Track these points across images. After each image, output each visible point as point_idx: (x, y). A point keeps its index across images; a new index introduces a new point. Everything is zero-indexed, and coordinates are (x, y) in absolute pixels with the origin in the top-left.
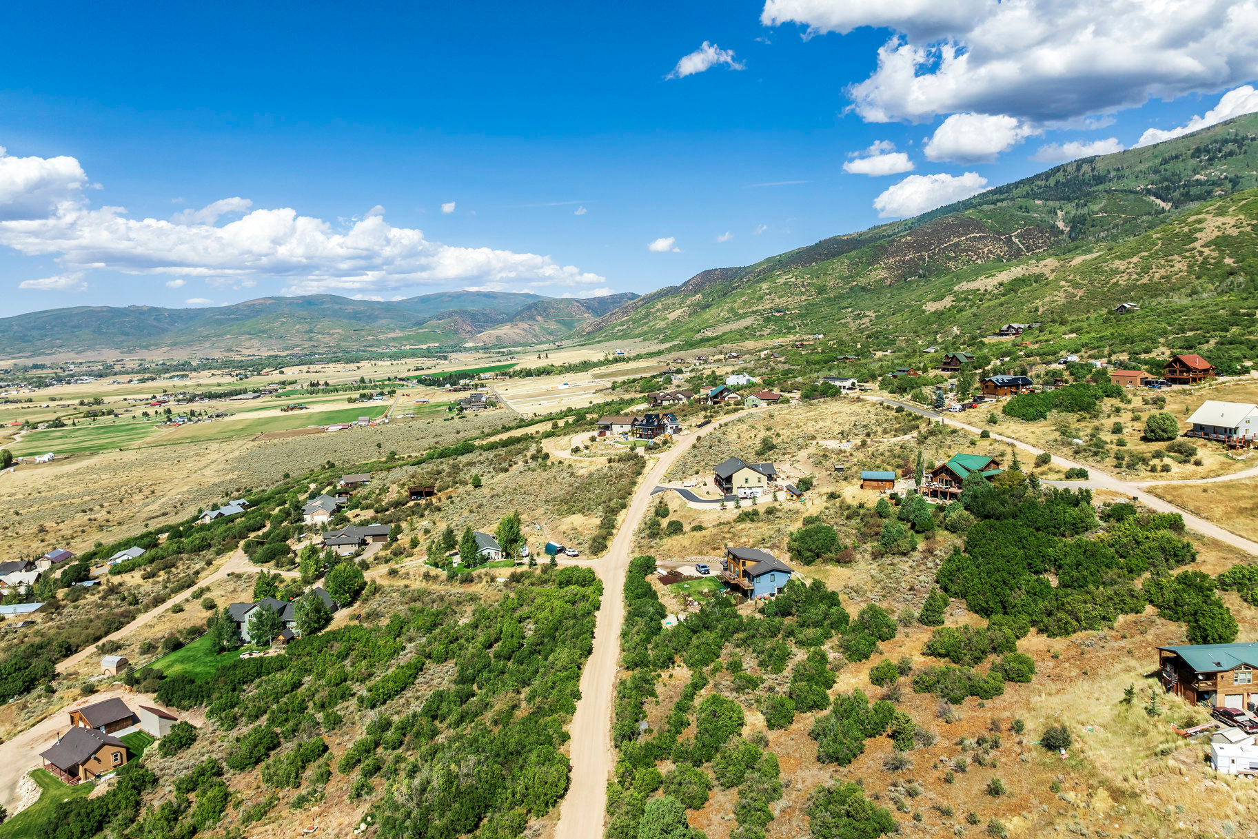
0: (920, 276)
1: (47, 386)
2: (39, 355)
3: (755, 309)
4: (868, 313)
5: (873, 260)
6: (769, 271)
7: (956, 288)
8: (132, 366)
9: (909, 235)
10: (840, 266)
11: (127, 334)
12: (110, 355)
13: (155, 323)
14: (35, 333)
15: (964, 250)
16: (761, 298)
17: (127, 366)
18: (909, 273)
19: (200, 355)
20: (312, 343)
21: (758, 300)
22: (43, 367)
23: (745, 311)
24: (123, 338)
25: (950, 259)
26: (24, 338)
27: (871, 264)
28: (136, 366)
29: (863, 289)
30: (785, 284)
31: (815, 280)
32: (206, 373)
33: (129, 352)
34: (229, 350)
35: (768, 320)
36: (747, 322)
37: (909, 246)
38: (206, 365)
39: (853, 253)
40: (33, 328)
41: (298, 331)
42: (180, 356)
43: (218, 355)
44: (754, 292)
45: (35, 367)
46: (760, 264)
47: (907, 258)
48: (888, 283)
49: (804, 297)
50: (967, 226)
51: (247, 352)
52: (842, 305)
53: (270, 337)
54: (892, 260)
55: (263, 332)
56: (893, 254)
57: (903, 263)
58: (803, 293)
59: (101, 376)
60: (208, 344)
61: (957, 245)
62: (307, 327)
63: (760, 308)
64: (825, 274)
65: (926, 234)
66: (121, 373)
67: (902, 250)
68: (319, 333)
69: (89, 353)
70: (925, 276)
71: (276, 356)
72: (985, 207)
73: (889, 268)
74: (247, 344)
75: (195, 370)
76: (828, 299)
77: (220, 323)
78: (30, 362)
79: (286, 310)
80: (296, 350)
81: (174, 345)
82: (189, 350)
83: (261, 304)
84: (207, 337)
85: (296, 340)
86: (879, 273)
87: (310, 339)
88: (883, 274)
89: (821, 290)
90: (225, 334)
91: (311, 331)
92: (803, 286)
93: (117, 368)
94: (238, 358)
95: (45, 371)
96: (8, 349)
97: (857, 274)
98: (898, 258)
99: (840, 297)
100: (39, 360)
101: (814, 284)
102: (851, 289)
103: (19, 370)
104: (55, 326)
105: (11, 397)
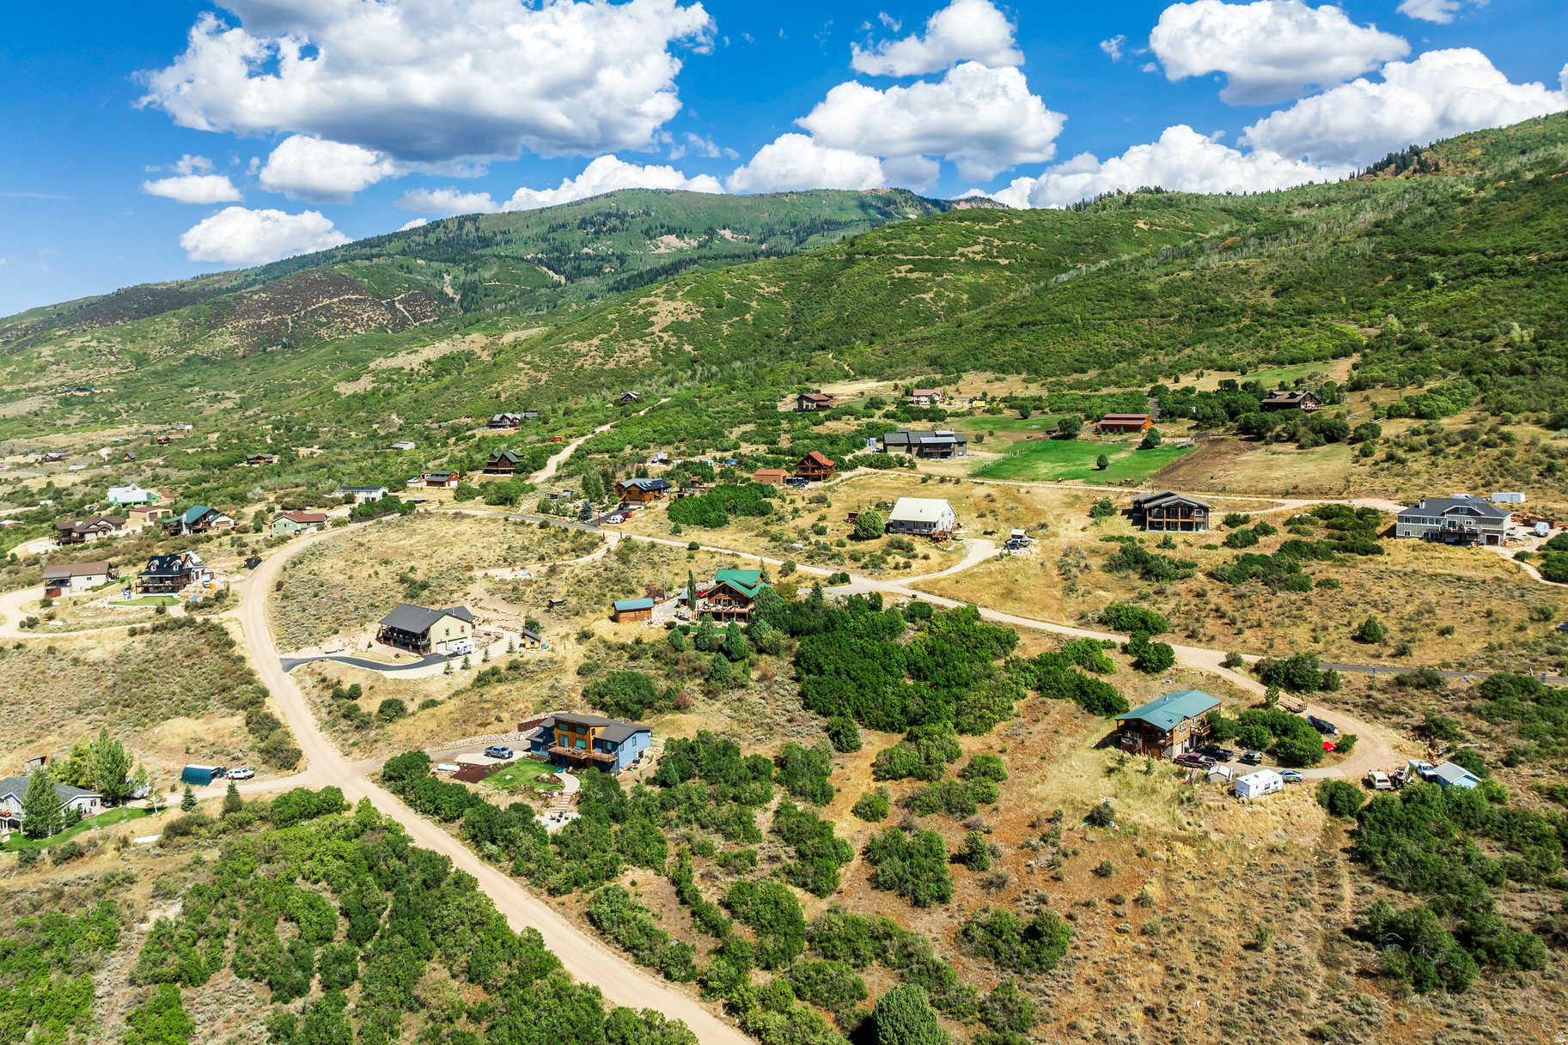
0: (284, 346)
3: (33, 385)
4: (228, 394)
5: (215, 322)
6: (43, 329)
7: (372, 365)
9: (264, 291)
10: (168, 327)
15: (338, 315)
16: (42, 369)
18: (266, 342)
21: (37, 372)
23: (15, 387)
25: (321, 325)
27: (214, 327)
29: (205, 360)
30: (81, 349)
31: (129, 346)
35: (67, 402)
36: (31, 404)
37: (265, 305)
39: (185, 311)
44: (29, 359)
46: (20, 317)
47: (263, 321)
48: (241, 354)
49: (115, 370)
50: (338, 285)
52: (181, 382)
54: (242, 323)
56: (242, 316)
57: (259, 327)
58: (113, 364)
61: (328, 308)
63: (42, 383)
64: (144, 337)
65: (286, 291)
67: (255, 311)
70: (290, 346)
72: (358, 262)
73: (239, 334)
76: (155, 373)
86: (225, 340)
88: (233, 341)
89: (141, 360)
92: (111, 353)
97: (195, 340)
98: (251, 321)
99: (173, 370)
101: (128, 352)
102: (188, 360)
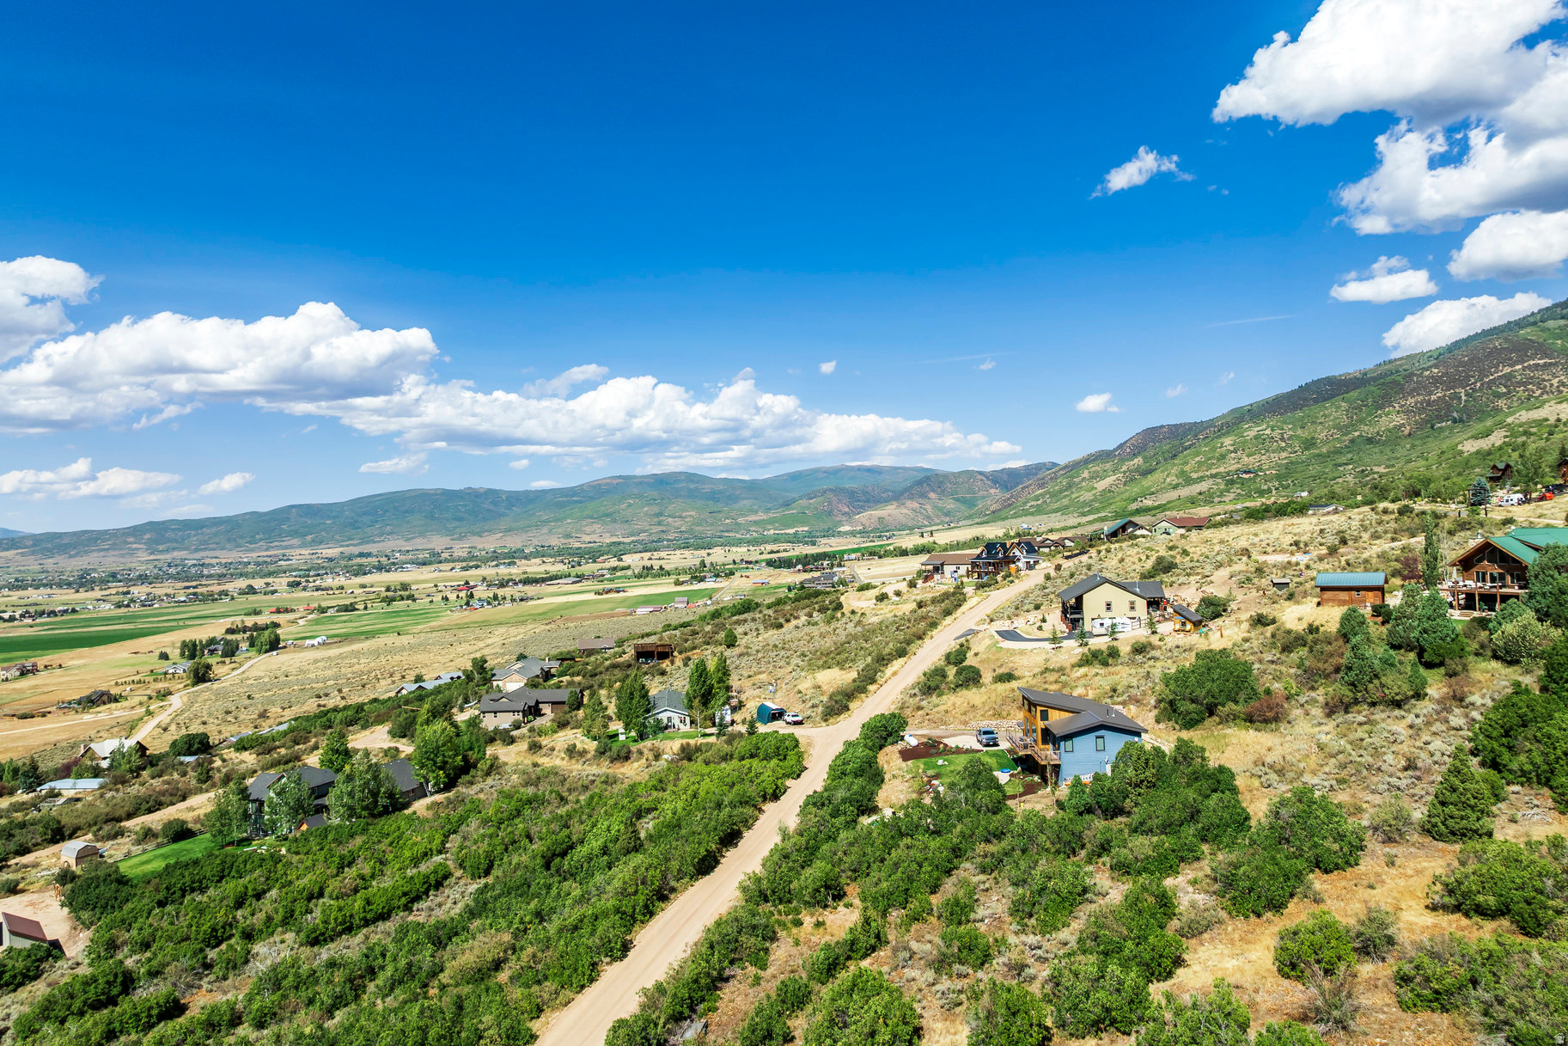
0: (1455, 421)
1: (365, 574)
2: (367, 543)
3: (1214, 471)
4: (1376, 469)
5: (1383, 402)
6: (1234, 424)
7: (1509, 420)
8: (461, 554)
9: (1436, 366)
10: (1336, 411)
11: (460, 519)
12: (438, 542)
13: (492, 507)
14: (366, 519)
15: (1520, 384)
16: (1223, 457)
17: (455, 555)
18: (1435, 418)
19: (536, 542)
20: (660, 528)
21: (1219, 460)
22: (369, 555)
23: (1200, 474)
24: (457, 523)
25: (1499, 396)
26: (354, 525)
27: (1382, 407)
28: (465, 555)
29: (1370, 441)
30: (1256, 437)
31: (1299, 432)
32: (538, 561)
33: (460, 539)
34: (568, 536)
35: (1232, 482)
36: (1203, 486)
37: (1436, 381)
38: (542, 553)
39: (1354, 394)
40: (365, 514)
41: (646, 514)
42: (513, 542)
43: (555, 542)
44: (1214, 449)
45: (361, 555)
46: (1223, 416)
47: (1433, 397)
48: (1407, 432)
49: (1284, 455)
50: (1523, 350)
51: (587, 538)
52: (1339, 461)
53: (615, 521)
54: (1411, 401)
55: (607, 515)
56: (1411, 393)
57: (1429, 403)
58: (1283, 450)
59: (424, 564)
60: (545, 530)
61: (1509, 377)
62: (656, 509)
63: (1222, 469)
64: (1314, 423)
65: (1461, 364)
66: (447, 561)
67: (1425, 388)
68: (669, 516)
69: (418, 540)
70: (1461, 421)
71: (619, 543)
72: (1549, 324)
73: (1407, 412)
74: (588, 529)
75: (526, 558)
76: (1319, 455)
77: (561, 505)
78: (356, 550)
79: (635, 491)
80: (643, 536)
81: (509, 530)
82: (524, 536)
83: (608, 484)
84: (546, 522)
85: (644, 525)
86: (1392, 419)
87: (659, 524)
88: (1399, 420)
89: (1309, 444)
90: (565, 518)
91: (660, 514)
92: (1282, 439)
93: (444, 555)
94: (577, 545)
95: (370, 559)
96: (337, 537)
97: (1361, 421)
98: (1420, 398)
99: (1338, 452)
100: (365, 549)
101: (1297, 437)
102: (1352, 441)
103: (343, 558)
104: (386, 511)
105: (324, 585)
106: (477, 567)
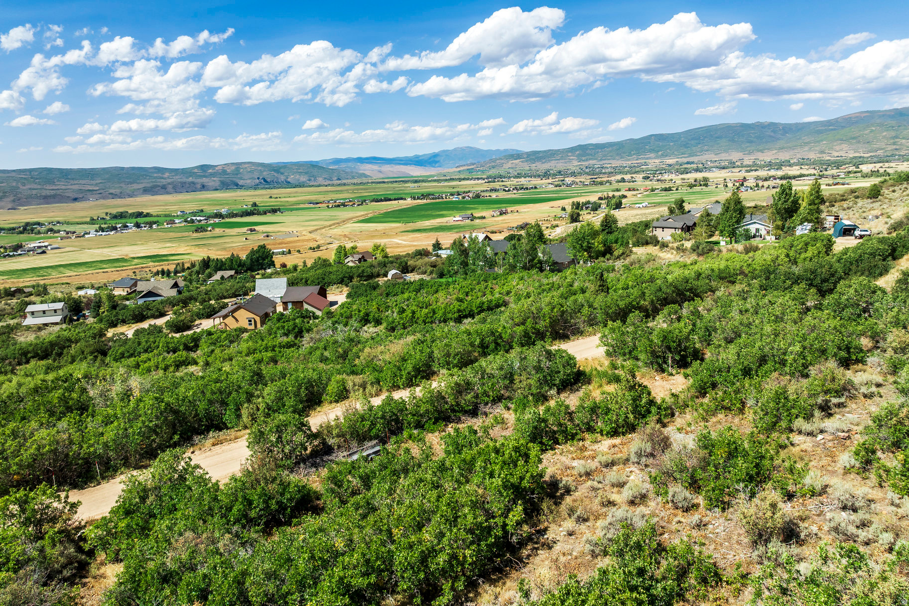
1: (687, 173)
2: (693, 156)
8: (748, 163)
11: (751, 142)
12: (735, 156)
13: (772, 134)
14: (693, 142)
17: (745, 163)
19: (799, 156)
20: (895, 147)
22: (693, 163)
24: (748, 144)
26: (686, 146)
28: (751, 163)
32: (798, 167)
33: (750, 153)
34: (822, 152)
38: (800, 164)
40: (693, 139)
41: (884, 137)
42: (783, 156)
43: (813, 156)
45: (688, 163)
51: (836, 154)
53: (859, 142)
55: (854, 138)
59: (724, 168)
60: (806, 148)
62: (893, 134)
66: (738, 167)
68: (903, 138)
69: (723, 155)
71: (860, 157)
74: (837, 148)
75: (790, 166)
77: (820, 132)
78: (685, 160)
79: (878, 121)
80: (880, 153)
81: (781, 149)
82: (792, 153)
83: (857, 117)
84: (807, 144)
85: (883, 145)
87: (894, 144)
90: (822, 141)
91: (896, 137)
93: (738, 164)
94: (828, 158)
95: (692, 165)
96: (676, 153)
100: (691, 159)
103: (677, 164)
104: (705, 137)
105: (663, 178)
106: (756, 170)
